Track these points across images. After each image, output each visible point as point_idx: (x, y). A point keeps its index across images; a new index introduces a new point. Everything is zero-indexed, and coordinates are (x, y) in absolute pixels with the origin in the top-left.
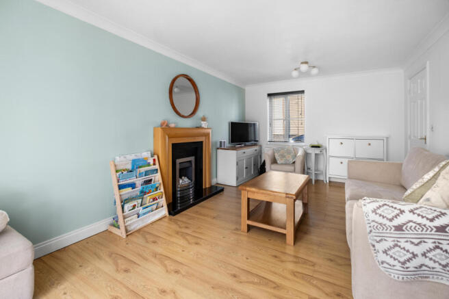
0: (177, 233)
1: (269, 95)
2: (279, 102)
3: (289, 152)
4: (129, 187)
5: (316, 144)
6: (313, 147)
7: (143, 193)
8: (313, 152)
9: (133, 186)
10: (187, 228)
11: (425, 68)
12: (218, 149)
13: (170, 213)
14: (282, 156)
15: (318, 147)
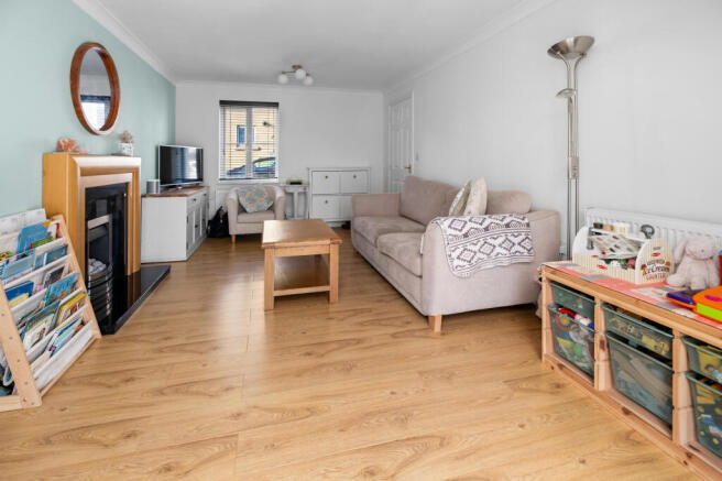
0: (160, 351)
1: (223, 103)
2: (237, 117)
3: (259, 193)
4: (21, 293)
5: (295, 179)
6: (292, 183)
7: (52, 300)
8: (295, 189)
9: (27, 288)
10: (166, 339)
11: (410, 97)
12: (143, 196)
13: (103, 332)
14: (252, 201)
15: (299, 183)
